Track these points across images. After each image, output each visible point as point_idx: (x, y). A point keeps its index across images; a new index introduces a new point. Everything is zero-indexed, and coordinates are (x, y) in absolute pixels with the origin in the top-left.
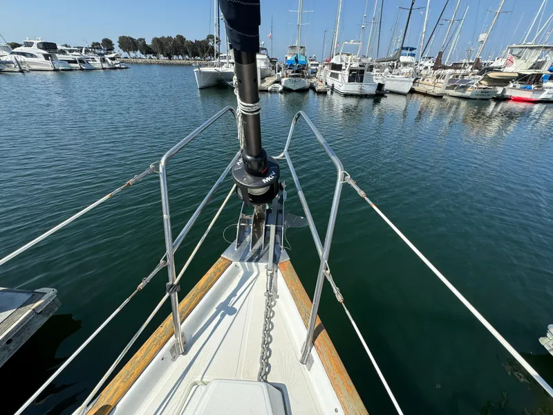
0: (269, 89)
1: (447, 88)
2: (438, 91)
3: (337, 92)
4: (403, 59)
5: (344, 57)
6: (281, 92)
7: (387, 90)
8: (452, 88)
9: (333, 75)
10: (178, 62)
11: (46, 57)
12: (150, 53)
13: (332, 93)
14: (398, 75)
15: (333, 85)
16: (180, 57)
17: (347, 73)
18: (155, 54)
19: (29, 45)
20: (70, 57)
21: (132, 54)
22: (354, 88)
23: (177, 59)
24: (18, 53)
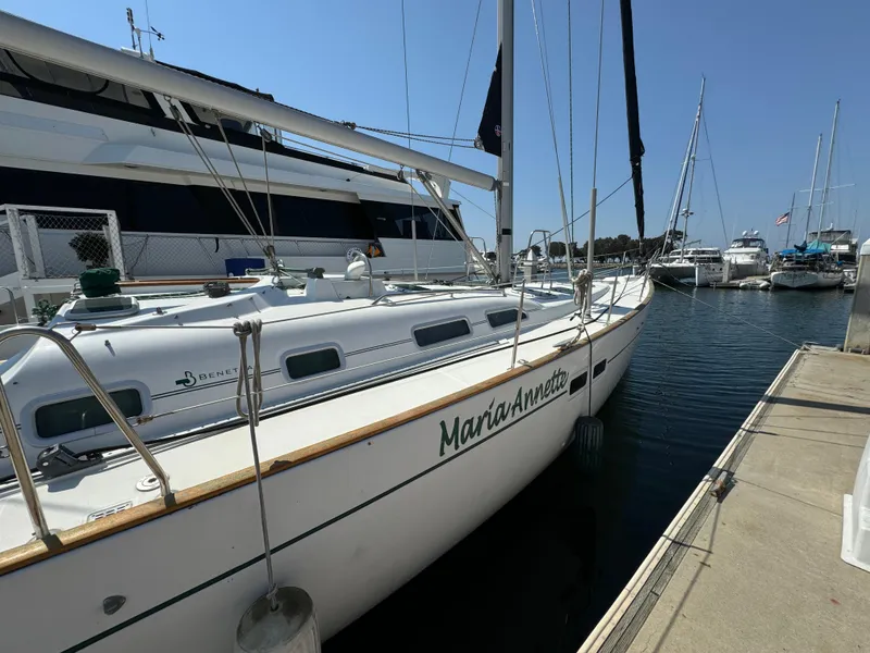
0: (742, 285)
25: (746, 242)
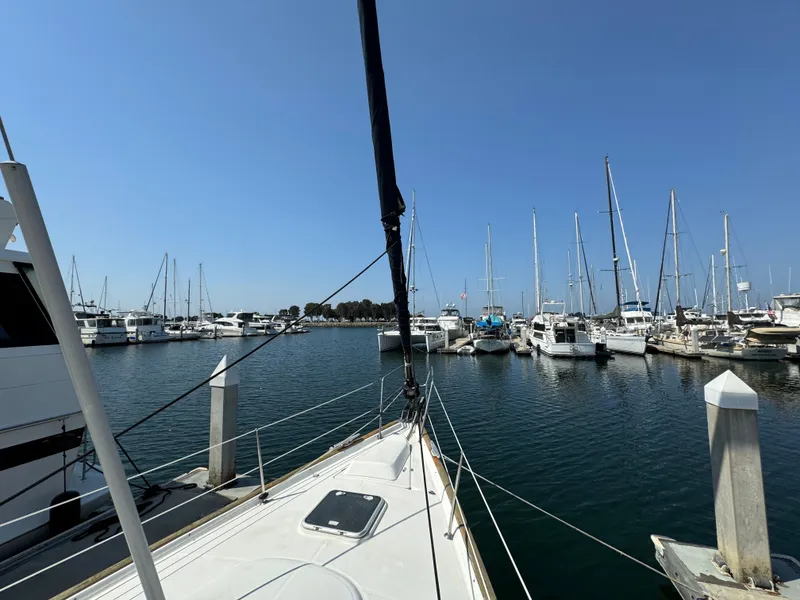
0: (459, 351)
1: (703, 347)
2: (690, 350)
3: (545, 354)
4: (626, 315)
5: (547, 316)
6: (473, 354)
7: (612, 350)
8: (711, 346)
9: (536, 335)
10: (360, 324)
11: (240, 325)
12: (332, 316)
13: (539, 355)
14: (625, 332)
15: (538, 345)
16: (363, 319)
17: (552, 333)
18: (337, 317)
19: (230, 316)
20: (260, 324)
21: (315, 318)
22: (565, 348)
23: (358, 322)
24: (219, 323)
25: (450, 312)
